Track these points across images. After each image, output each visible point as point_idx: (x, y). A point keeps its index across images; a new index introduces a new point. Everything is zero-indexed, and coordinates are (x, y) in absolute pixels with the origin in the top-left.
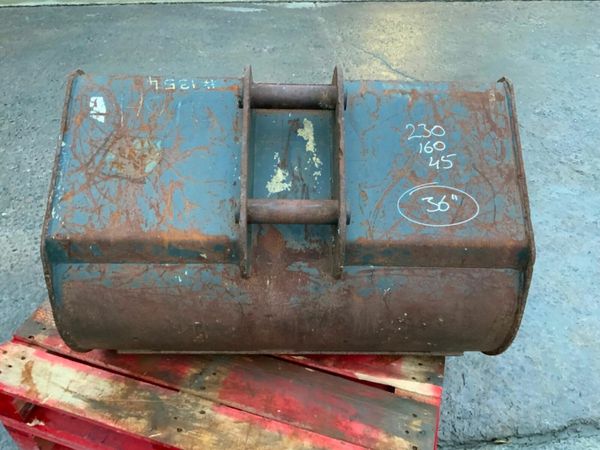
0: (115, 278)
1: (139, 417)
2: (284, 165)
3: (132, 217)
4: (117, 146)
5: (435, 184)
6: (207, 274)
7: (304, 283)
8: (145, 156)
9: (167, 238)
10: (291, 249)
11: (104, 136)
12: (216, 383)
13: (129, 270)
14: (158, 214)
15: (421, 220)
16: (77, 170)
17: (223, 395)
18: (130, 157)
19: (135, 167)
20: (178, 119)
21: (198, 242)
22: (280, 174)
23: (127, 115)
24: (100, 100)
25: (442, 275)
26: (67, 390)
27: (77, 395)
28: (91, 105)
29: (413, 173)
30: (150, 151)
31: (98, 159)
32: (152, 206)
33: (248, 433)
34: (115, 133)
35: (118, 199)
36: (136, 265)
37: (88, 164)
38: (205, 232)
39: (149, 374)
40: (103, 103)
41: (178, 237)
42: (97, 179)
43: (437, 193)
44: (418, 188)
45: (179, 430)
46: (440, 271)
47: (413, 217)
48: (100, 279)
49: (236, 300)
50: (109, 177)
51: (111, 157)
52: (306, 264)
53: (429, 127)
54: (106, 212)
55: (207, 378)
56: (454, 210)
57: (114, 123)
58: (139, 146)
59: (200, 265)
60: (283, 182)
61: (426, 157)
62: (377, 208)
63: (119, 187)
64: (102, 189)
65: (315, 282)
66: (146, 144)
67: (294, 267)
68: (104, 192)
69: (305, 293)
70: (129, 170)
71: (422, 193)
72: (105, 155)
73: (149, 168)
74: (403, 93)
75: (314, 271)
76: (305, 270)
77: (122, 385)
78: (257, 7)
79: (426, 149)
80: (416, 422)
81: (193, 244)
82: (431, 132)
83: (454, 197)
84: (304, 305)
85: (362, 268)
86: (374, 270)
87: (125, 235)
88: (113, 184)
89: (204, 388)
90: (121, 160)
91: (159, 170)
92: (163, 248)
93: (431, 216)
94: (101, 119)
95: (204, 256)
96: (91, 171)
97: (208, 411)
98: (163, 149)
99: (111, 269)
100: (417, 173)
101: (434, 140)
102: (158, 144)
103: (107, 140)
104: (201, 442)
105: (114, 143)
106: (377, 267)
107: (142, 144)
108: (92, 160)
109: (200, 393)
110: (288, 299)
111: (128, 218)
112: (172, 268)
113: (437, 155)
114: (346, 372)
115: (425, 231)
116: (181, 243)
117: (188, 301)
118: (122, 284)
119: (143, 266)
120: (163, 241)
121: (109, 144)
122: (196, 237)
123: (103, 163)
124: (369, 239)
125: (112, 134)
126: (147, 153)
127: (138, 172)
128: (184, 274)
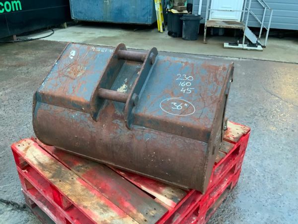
0: (54, 111)
1: (50, 172)
2: (127, 84)
3: (65, 90)
4: (72, 67)
5: (180, 98)
6: (83, 117)
7: (117, 129)
8: (79, 71)
9: (72, 98)
10: (116, 114)
11: (70, 63)
12: (84, 171)
13: (59, 109)
14: (74, 91)
15: (167, 111)
16: (56, 72)
17: (84, 176)
18: (74, 71)
19: (75, 74)
20: (95, 61)
21: (82, 102)
22: (124, 86)
23: (80, 58)
25: (173, 138)
26: (35, 157)
27: (36, 159)
28: (71, 53)
29: (172, 92)
30: (82, 70)
32: (73, 87)
33: (83, 190)
34: (74, 63)
35: (64, 83)
36: (61, 108)
38: (85, 99)
39: (63, 161)
40: (75, 53)
41: (76, 99)
42: (61, 76)
43: (179, 102)
44: (172, 99)
45: (60, 181)
46: (172, 136)
47: (165, 109)
48: (49, 111)
49: (90, 130)
50: (65, 76)
51: (69, 70)
52: (120, 121)
53: (187, 76)
54: (58, 87)
55: (82, 168)
56: (183, 110)
57: (75, 60)
58: (79, 68)
59: (82, 113)
60: (124, 89)
61: (181, 87)
62: (152, 103)
63: (66, 80)
64: (61, 79)
65: (121, 129)
66: (82, 68)
67: (115, 122)
69: (116, 133)
70: (72, 75)
71: (173, 101)
72: (67, 69)
73: (78, 76)
74: (182, 62)
75: (121, 124)
76: (119, 123)
77: (53, 161)
78: (210, 57)
79: (182, 84)
80: (154, 212)
81: (80, 103)
82: (187, 78)
83: (186, 105)
85: (140, 127)
86: (144, 129)
87: (60, 95)
88: (65, 78)
89: (79, 171)
90: (71, 71)
91: (81, 77)
92: (70, 102)
93: (172, 110)
94: (72, 58)
95: (83, 109)
96: (61, 73)
97: (75, 179)
98: (86, 70)
99: (54, 108)
100: (174, 93)
101: (187, 81)
102: (85, 68)
104: (64, 187)
106: (146, 128)
108: (62, 70)
109: (76, 172)
110: (109, 134)
112: (72, 112)
113: (186, 87)
114: (138, 184)
115: (167, 115)
116: (77, 102)
117: (75, 126)
118: (56, 114)
119: (64, 109)
120: (71, 100)
121: (70, 66)
122: (82, 100)
123: (65, 71)
124: (143, 114)
125: (72, 63)
127: (75, 76)
128: (76, 115)
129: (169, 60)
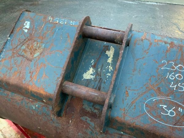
0: (11, 98)
2: (94, 67)
3: (21, 75)
4: (28, 43)
5: (170, 98)
6: (45, 109)
7: (86, 128)
8: (36, 50)
9: (30, 88)
10: (84, 109)
11: (24, 38)
13: (18, 97)
14: (31, 77)
15: (156, 117)
16: (10, 50)
18: (30, 49)
19: (31, 53)
20: (54, 36)
21: (42, 94)
22: (91, 70)
23: (36, 31)
24: (28, 23)
26: (1, 131)
28: (25, 24)
30: (39, 47)
31: (19, 47)
32: (30, 73)
34: (29, 37)
35: (19, 66)
37: (15, 48)
38: (46, 90)
41: (34, 90)
42: (15, 55)
43: (170, 104)
44: (159, 98)
47: (151, 114)
48: (6, 97)
49: (55, 125)
50: (20, 55)
51: (24, 47)
52: (90, 119)
53: (176, 65)
54: (12, 71)
56: (178, 118)
57: (30, 34)
58: (35, 45)
59: (43, 104)
60: (91, 74)
61: (169, 82)
62: (132, 103)
63: (22, 61)
64: (16, 60)
65: (92, 130)
66: (38, 45)
67: (83, 118)
68: (15, 62)
69: (86, 133)
70: (28, 55)
71: (160, 102)
72: (21, 46)
73: (36, 55)
74: (166, 43)
75: (92, 124)
76: (89, 122)
77: (19, 136)
79: (171, 77)
81: (40, 94)
82: (176, 68)
83: (180, 109)
85: (116, 131)
86: (122, 135)
88: (20, 59)
90: (27, 49)
91: (39, 57)
92: (29, 92)
93: (162, 117)
94: (26, 31)
95: (44, 101)
96: (15, 52)
98: (44, 48)
100: (161, 89)
101: (176, 72)
102: (43, 46)
103: (25, 40)
105: (27, 41)
106: (125, 134)
107: (37, 44)
108: (17, 47)
110: (78, 133)
111: (19, 75)
112: (32, 102)
113: (176, 82)
116: (35, 92)
117: (36, 118)
118: (13, 102)
119: (22, 97)
120: (29, 89)
121: (25, 42)
122: (42, 92)
123: (20, 49)
124: (122, 119)
125: (27, 38)
126: (37, 49)
127: (31, 56)
128: (36, 106)
129: (147, 37)
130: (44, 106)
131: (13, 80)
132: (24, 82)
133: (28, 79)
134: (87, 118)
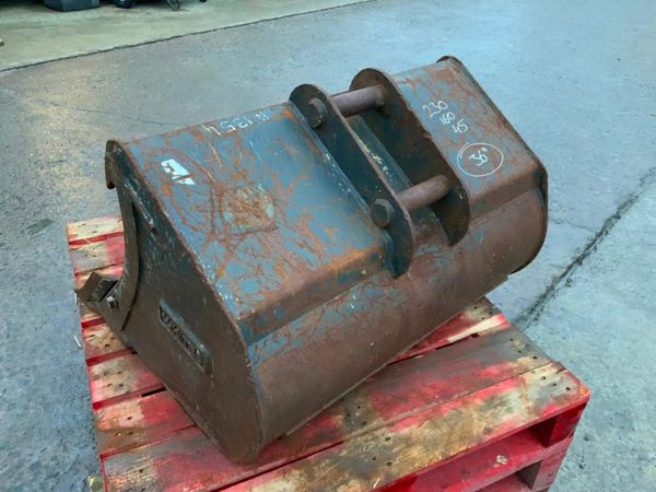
0: (300, 334)
1: (345, 482)
3: (293, 263)
4: (225, 203)
6: (369, 290)
7: (432, 262)
8: (257, 203)
9: (335, 268)
11: (206, 198)
12: (369, 412)
14: (312, 251)
16: (208, 242)
18: (246, 210)
19: (258, 216)
20: (260, 158)
21: (359, 260)
23: (212, 170)
24: (172, 162)
25: (504, 211)
28: (168, 170)
29: (451, 141)
30: (257, 195)
31: (218, 222)
32: (302, 246)
34: (213, 191)
35: (269, 253)
36: (312, 312)
37: (213, 232)
39: (308, 447)
40: (178, 165)
42: (233, 242)
43: (474, 151)
44: (462, 151)
45: (389, 464)
46: (501, 210)
47: (475, 173)
48: (289, 344)
49: (396, 303)
50: (243, 235)
51: (229, 216)
52: (426, 245)
53: (436, 104)
54: (268, 270)
55: (357, 414)
56: (491, 159)
57: (205, 182)
58: (245, 196)
59: (361, 284)
61: (450, 127)
63: (260, 241)
64: (246, 249)
66: (250, 192)
67: (420, 252)
68: (250, 251)
69: (436, 271)
70: (254, 222)
71: (466, 154)
72: (222, 217)
73: (270, 213)
75: (434, 248)
76: (429, 250)
79: (446, 121)
81: (356, 263)
82: (439, 107)
84: (439, 281)
88: (250, 240)
89: (365, 423)
90: (240, 215)
91: (280, 212)
92: (334, 279)
93: (483, 168)
94: (190, 182)
95: (364, 272)
96: (222, 237)
98: (267, 190)
99: (295, 327)
100: (453, 140)
101: (443, 112)
102: (260, 188)
103: (212, 201)
105: (220, 201)
107: (246, 192)
108: (213, 226)
109: (366, 428)
110: (427, 281)
111: (291, 266)
112: (342, 299)
113: (454, 122)
114: (441, 343)
115: (488, 180)
116: (348, 267)
118: (309, 338)
119: (318, 310)
120: (334, 271)
121: (217, 204)
123: (226, 225)
125: (211, 194)
126: (256, 200)
127: (264, 220)
128: (353, 300)
130: (363, 287)
131: (290, 281)
132: (314, 268)
133: (312, 257)
134: (422, 247)
